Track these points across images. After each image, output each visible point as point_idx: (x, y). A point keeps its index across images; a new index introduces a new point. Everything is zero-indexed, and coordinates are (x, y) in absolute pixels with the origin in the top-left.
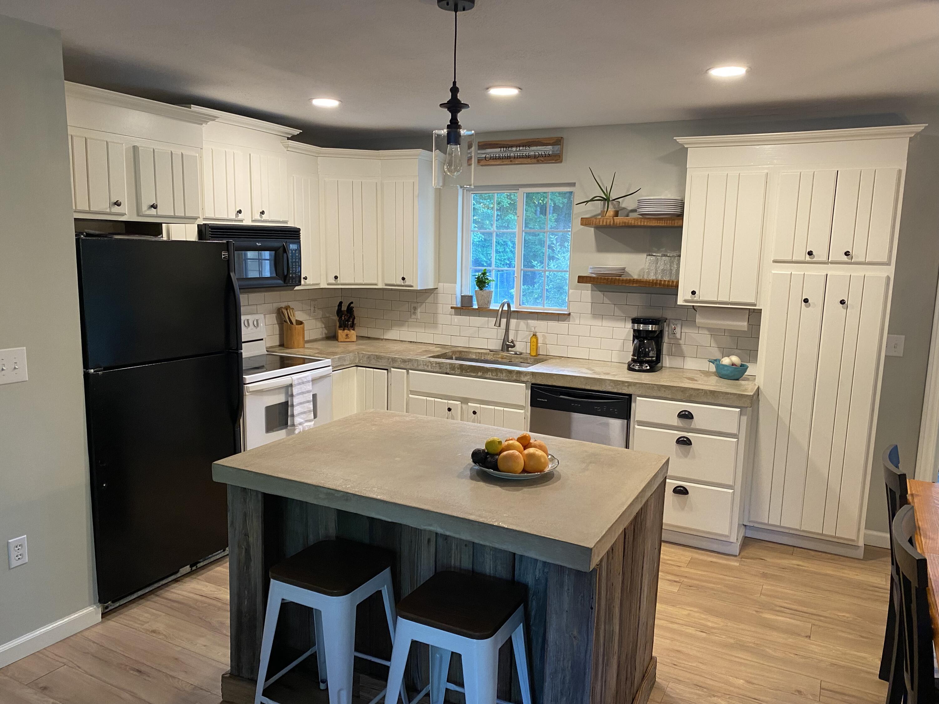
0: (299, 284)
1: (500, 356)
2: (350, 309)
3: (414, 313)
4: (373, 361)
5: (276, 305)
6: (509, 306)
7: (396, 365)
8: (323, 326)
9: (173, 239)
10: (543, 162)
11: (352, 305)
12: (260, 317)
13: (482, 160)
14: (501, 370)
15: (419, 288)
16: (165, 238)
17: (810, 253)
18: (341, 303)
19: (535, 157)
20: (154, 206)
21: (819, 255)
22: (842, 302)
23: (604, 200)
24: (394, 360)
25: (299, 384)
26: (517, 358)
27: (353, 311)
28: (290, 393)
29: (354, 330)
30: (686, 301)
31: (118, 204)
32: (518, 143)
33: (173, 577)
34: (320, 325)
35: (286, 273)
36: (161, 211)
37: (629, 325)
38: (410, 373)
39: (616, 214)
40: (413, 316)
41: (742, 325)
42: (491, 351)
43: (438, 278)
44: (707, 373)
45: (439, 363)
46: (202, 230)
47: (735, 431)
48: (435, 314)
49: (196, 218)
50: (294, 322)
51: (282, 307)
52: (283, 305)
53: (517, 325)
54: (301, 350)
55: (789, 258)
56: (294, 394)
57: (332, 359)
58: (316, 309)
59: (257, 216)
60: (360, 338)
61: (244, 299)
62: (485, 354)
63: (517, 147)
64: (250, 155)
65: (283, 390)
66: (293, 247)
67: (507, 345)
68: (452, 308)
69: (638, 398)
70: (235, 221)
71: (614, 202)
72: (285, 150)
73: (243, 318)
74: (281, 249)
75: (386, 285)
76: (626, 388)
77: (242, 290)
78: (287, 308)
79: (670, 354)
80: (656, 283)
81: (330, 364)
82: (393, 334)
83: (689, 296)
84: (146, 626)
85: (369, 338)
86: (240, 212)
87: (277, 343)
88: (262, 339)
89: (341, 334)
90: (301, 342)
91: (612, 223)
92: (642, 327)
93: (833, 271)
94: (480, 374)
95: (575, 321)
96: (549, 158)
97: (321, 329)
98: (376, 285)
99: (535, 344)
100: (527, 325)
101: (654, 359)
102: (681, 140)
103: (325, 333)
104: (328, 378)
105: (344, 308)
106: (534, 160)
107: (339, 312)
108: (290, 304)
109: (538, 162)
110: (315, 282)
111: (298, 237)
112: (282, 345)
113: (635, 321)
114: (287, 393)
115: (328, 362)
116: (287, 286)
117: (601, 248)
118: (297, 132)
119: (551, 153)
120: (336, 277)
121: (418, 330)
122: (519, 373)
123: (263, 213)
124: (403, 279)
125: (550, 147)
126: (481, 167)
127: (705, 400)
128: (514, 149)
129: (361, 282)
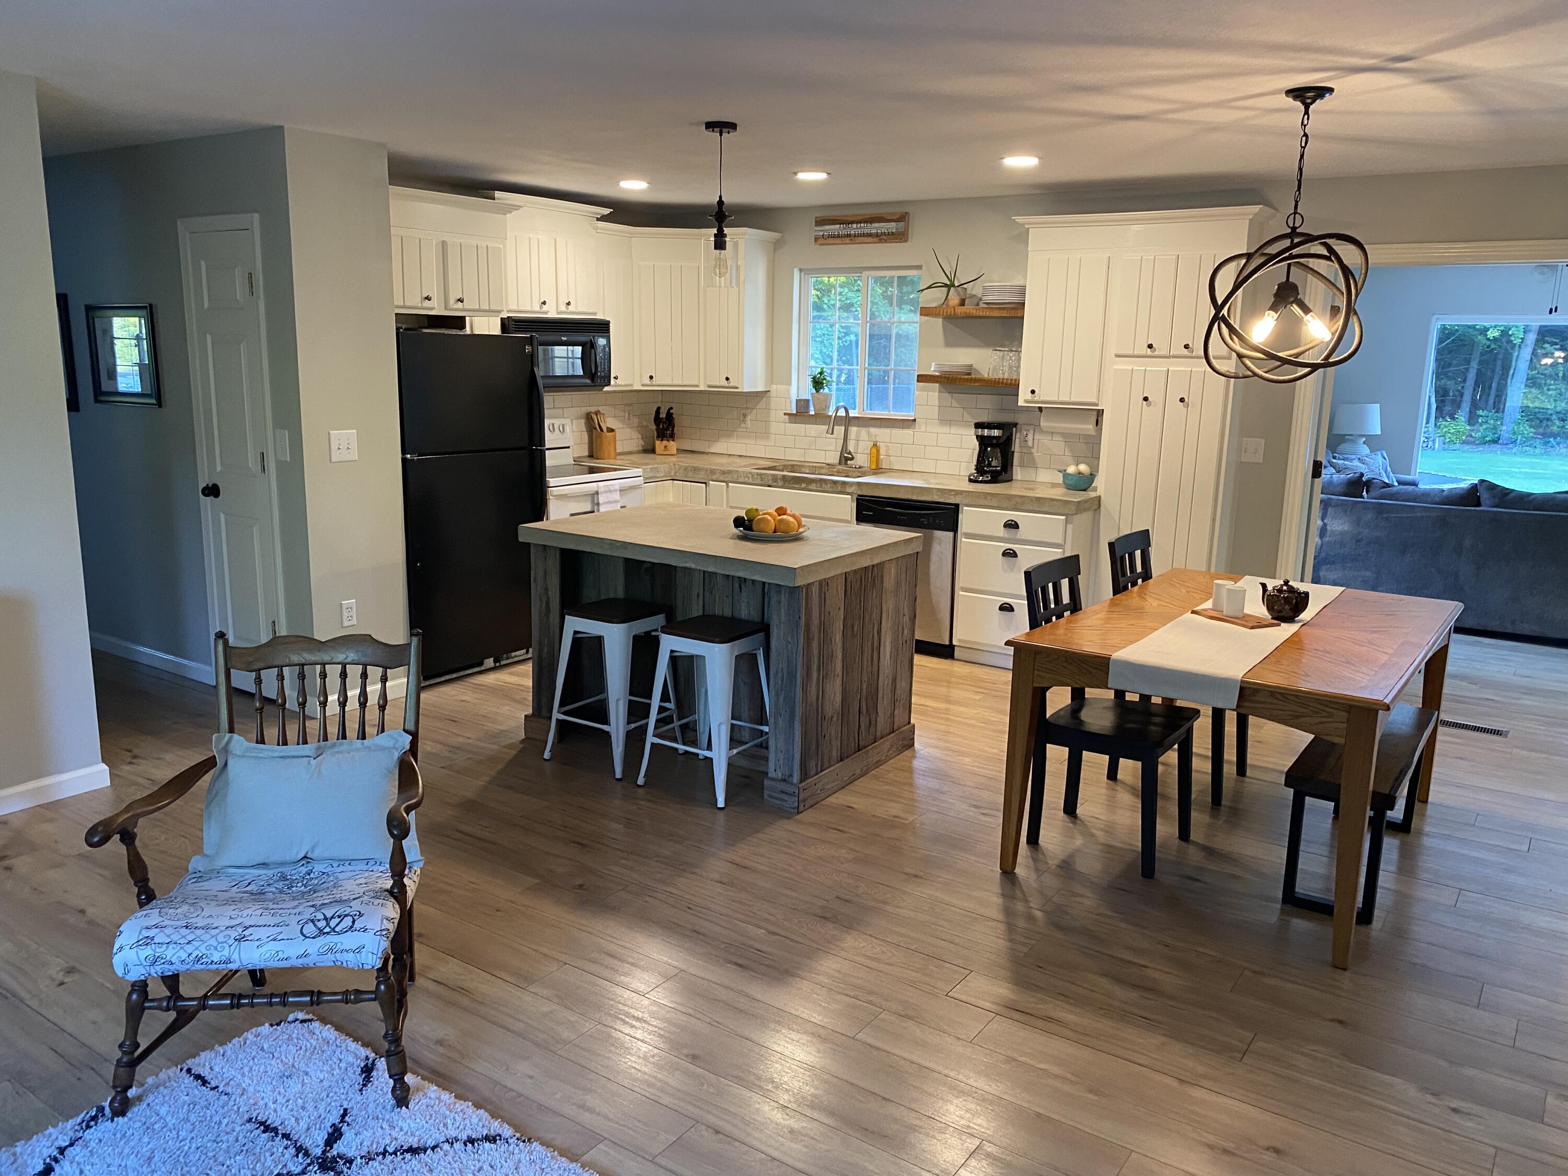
0: (609, 384)
1: (835, 470)
2: (669, 415)
3: (744, 421)
4: (690, 474)
5: (585, 410)
6: (847, 411)
7: (714, 477)
8: (640, 436)
9: (477, 333)
10: (886, 241)
11: (671, 411)
12: (567, 422)
13: (819, 238)
14: (825, 480)
15: (746, 389)
16: (468, 331)
17: (1150, 346)
18: (659, 409)
19: (877, 235)
20: (461, 300)
21: (1161, 349)
22: (1182, 400)
23: (946, 285)
24: (713, 472)
25: (606, 492)
26: (854, 472)
27: (673, 418)
28: (596, 502)
29: (673, 440)
30: (1026, 401)
31: (428, 298)
32: (859, 218)
33: (477, 669)
34: (636, 435)
35: (593, 371)
36: (467, 304)
37: (972, 431)
38: (730, 488)
39: (962, 303)
40: (743, 425)
41: (1090, 427)
42: (828, 464)
43: (771, 378)
44: (1054, 485)
45: (761, 475)
46: (506, 324)
47: (1060, 541)
48: (767, 422)
49: (500, 312)
50: (605, 429)
51: (591, 412)
52: (593, 409)
53: (858, 434)
54: (612, 461)
55: (1130, 352)
56: (600, 502)
57: (644, 470)
58: (631, 416)
59: (563, 308)
60: (680, 451)
61: (549, 400)
62: (820, 467)
63: (857, 223)
64: (555, 240)
65: (590, 498)
66: (602, 341)
67: (846, 458)
68: (785, 414)
69: (965, 508)
70: (539, 313)
71: (959, 289)
72: (594, 231)
73: (547, 422)
74: (589, 345)
75: (709, 386)
76: (952, 497)
77: (547, 389)
78: (597, 413)
79: (1022, 465)
80: (998, 382)
81: (641, 474)
82: (719, 447)
83: (1029, 396)
84: (456, 698)
85: (693, 452)
86: (544, 303)
87: (586, 453)
88: (569, 447)
89: (660, 445)
90: (613, 454)
91: (952, 313)
92: (986, 432)
93: (1176, 367)
94: (803, 485)
95: (921, 426)
96: (893, 236)
97: (637, 440)
98: (697, 386)
99: (875, 455)
100: (869, 434)
101: (999, 468)
102: (1019, 219)
103: (642, 446)
104: (639, 490)
105: (663, 415)
106: (876, 239)
107: (657, 419)
108: (600, 409)
109: (881, 241)
110: (626, 383)
111: (608, 331)
112: (591, 456)
113: (978, 426)
114: (593, 502)
115: (639, 471)
116: (595, 386)
117: (950, 342)
118: (607, 211)
119: (894, 231)
120: (651, 377)
121: (747, 442)
122: (844, 483)
123: (569, 304)
124: (727, 379)
125: (894, 224)
126: (818, 247)
127: (1031, 508)
128: (855, 226)
129: (680, 383)
